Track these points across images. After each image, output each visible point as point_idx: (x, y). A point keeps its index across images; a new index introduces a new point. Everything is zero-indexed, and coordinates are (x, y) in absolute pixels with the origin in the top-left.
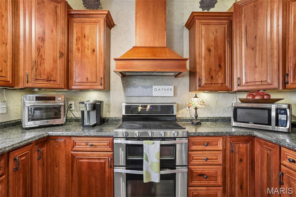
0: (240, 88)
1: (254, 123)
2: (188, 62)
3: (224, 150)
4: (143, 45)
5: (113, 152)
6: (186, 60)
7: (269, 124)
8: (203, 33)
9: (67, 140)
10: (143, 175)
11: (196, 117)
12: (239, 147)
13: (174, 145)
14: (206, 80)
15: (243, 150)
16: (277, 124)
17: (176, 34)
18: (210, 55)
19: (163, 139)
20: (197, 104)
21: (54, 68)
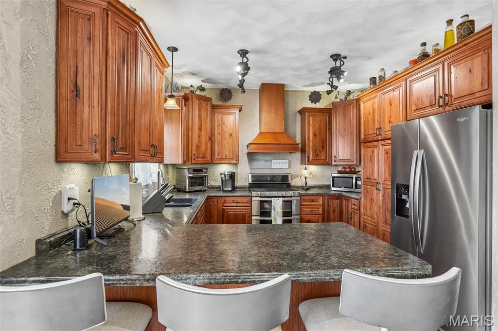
0: (335, 163)
1: (345, 188)
2: (300, 145)
3: (323, 205)
4: (267, 131)
5: (251, 206)
6: (298, 144)
7: (352, 188)
8: (311, 122)
9: (219, 199)
10: (271, 220)
11: (306, 184)
12: (333, 202)
13: (291, 201)
14: (313, 156)
15: (335, 205)
16: (356, 188)
17: (291, 119)
18: (316, 138)
19: (284, 197)
20: (306, 174)
21: (206, 149)
